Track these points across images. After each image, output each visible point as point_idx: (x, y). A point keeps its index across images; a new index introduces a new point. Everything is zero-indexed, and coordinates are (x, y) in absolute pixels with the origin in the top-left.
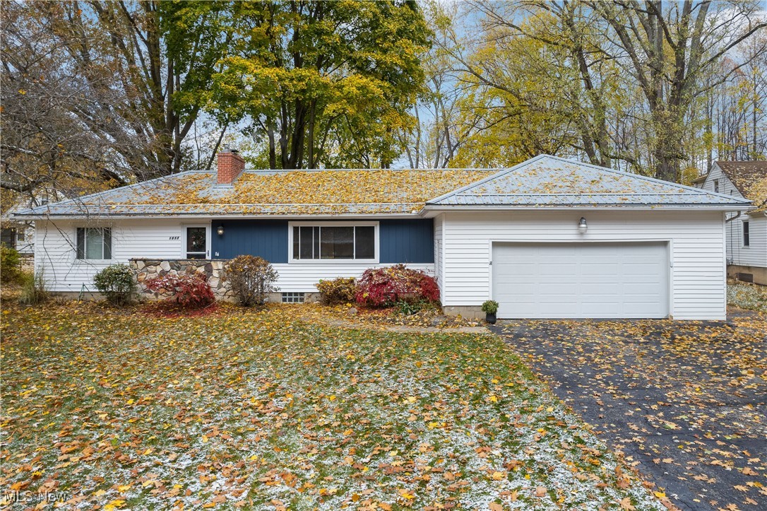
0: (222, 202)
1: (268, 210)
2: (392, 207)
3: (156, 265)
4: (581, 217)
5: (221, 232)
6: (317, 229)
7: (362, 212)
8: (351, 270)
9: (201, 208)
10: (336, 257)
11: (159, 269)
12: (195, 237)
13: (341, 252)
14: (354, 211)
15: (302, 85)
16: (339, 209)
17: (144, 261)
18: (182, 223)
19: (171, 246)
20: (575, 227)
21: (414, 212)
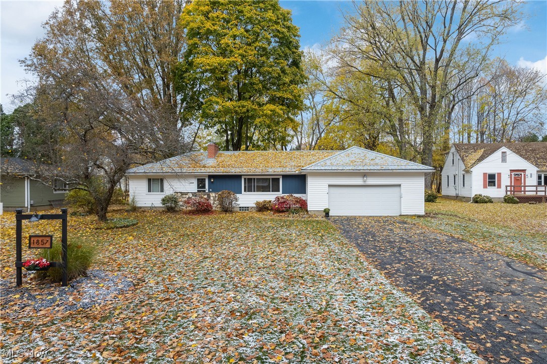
0: (212, 167)
1: (233, 171)
2: (288, 169)
3: (186, 195)
4: (365, 175)
5: (212, 180)
6: (254, 179)
7: (274, 172)
8: (270, 197)
9: (203, 170)
10: (263, 191)
11: (187, 196)
12: (201, 183)
13: (265, 189)
14: (271, 171)
15: (244, 110)
16: (264, 170)
17: (181, 193)
18: (195, 176)
19: (191, 187)
20: (362, 179)
21: (297, 172)
